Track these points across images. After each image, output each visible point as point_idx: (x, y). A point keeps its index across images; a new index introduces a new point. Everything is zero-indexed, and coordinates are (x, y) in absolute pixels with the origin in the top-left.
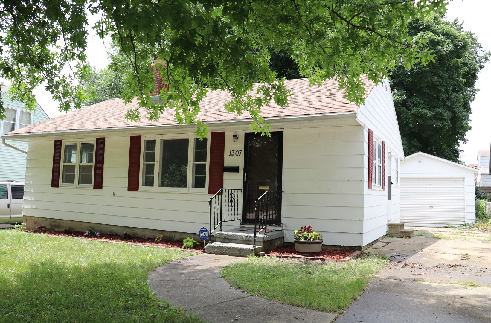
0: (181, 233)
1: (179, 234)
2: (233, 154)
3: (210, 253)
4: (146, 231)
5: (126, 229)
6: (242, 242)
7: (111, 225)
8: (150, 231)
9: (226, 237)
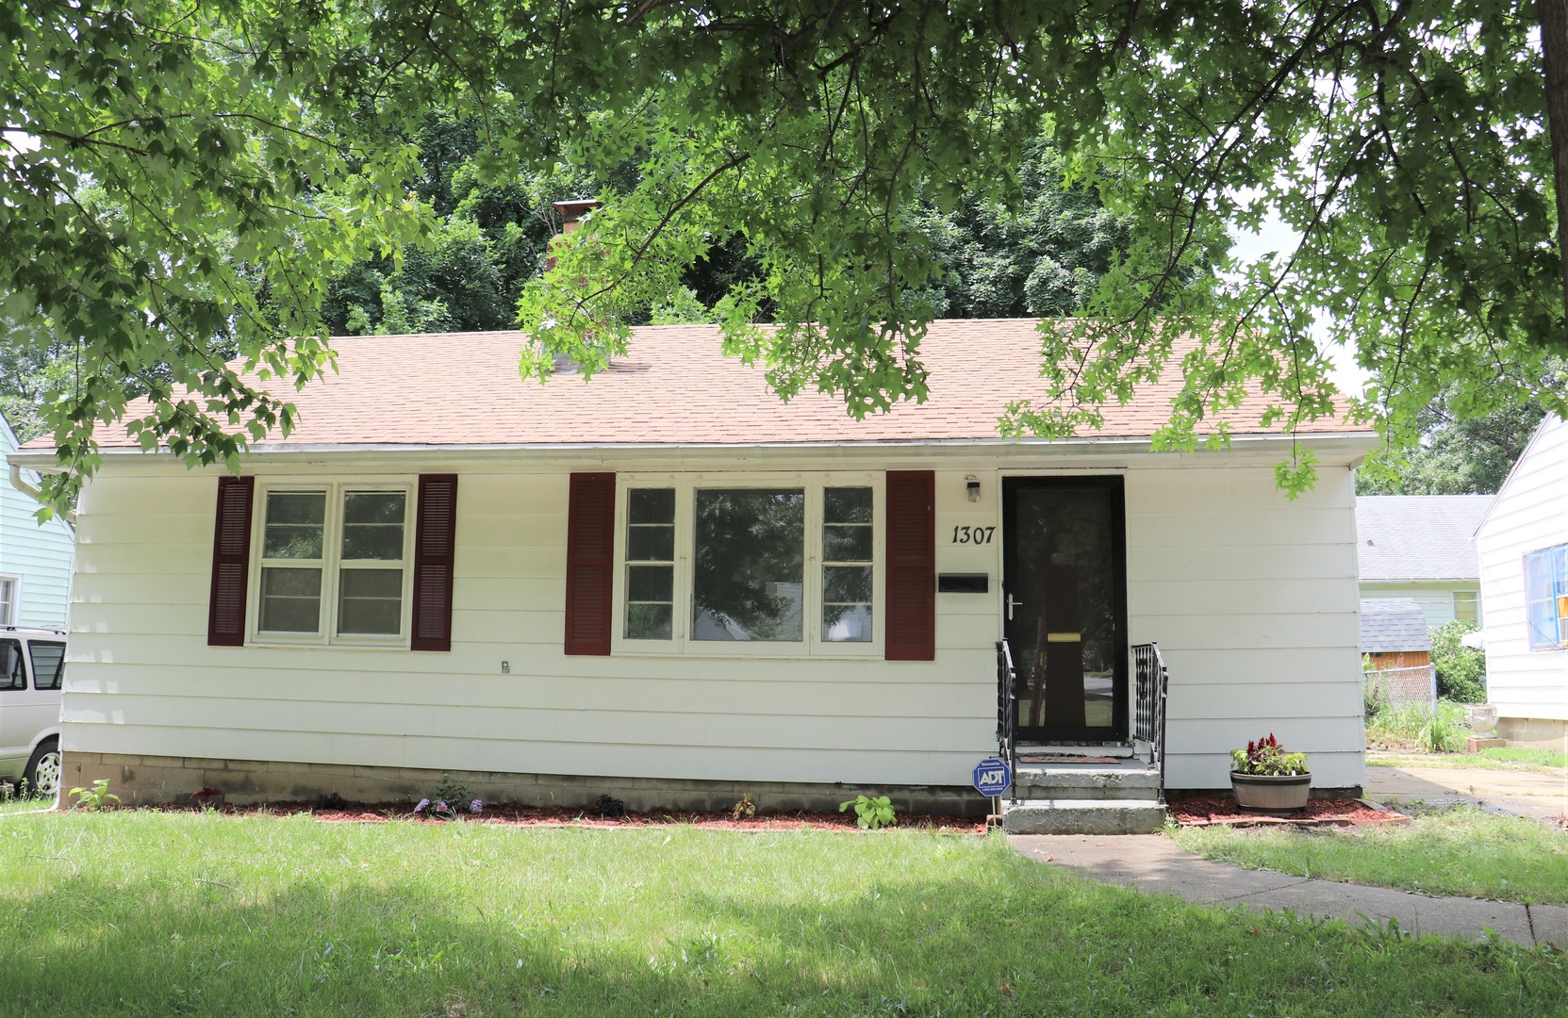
0: (783, 784)
1: (775, 789)
2: (965, 538)
3: (1021, 833)
4: (643, 785)
5: (561, 784)
6: (1090, 793)
7: (491, 773)
8: (660, 785)
9: (1038, 783)
